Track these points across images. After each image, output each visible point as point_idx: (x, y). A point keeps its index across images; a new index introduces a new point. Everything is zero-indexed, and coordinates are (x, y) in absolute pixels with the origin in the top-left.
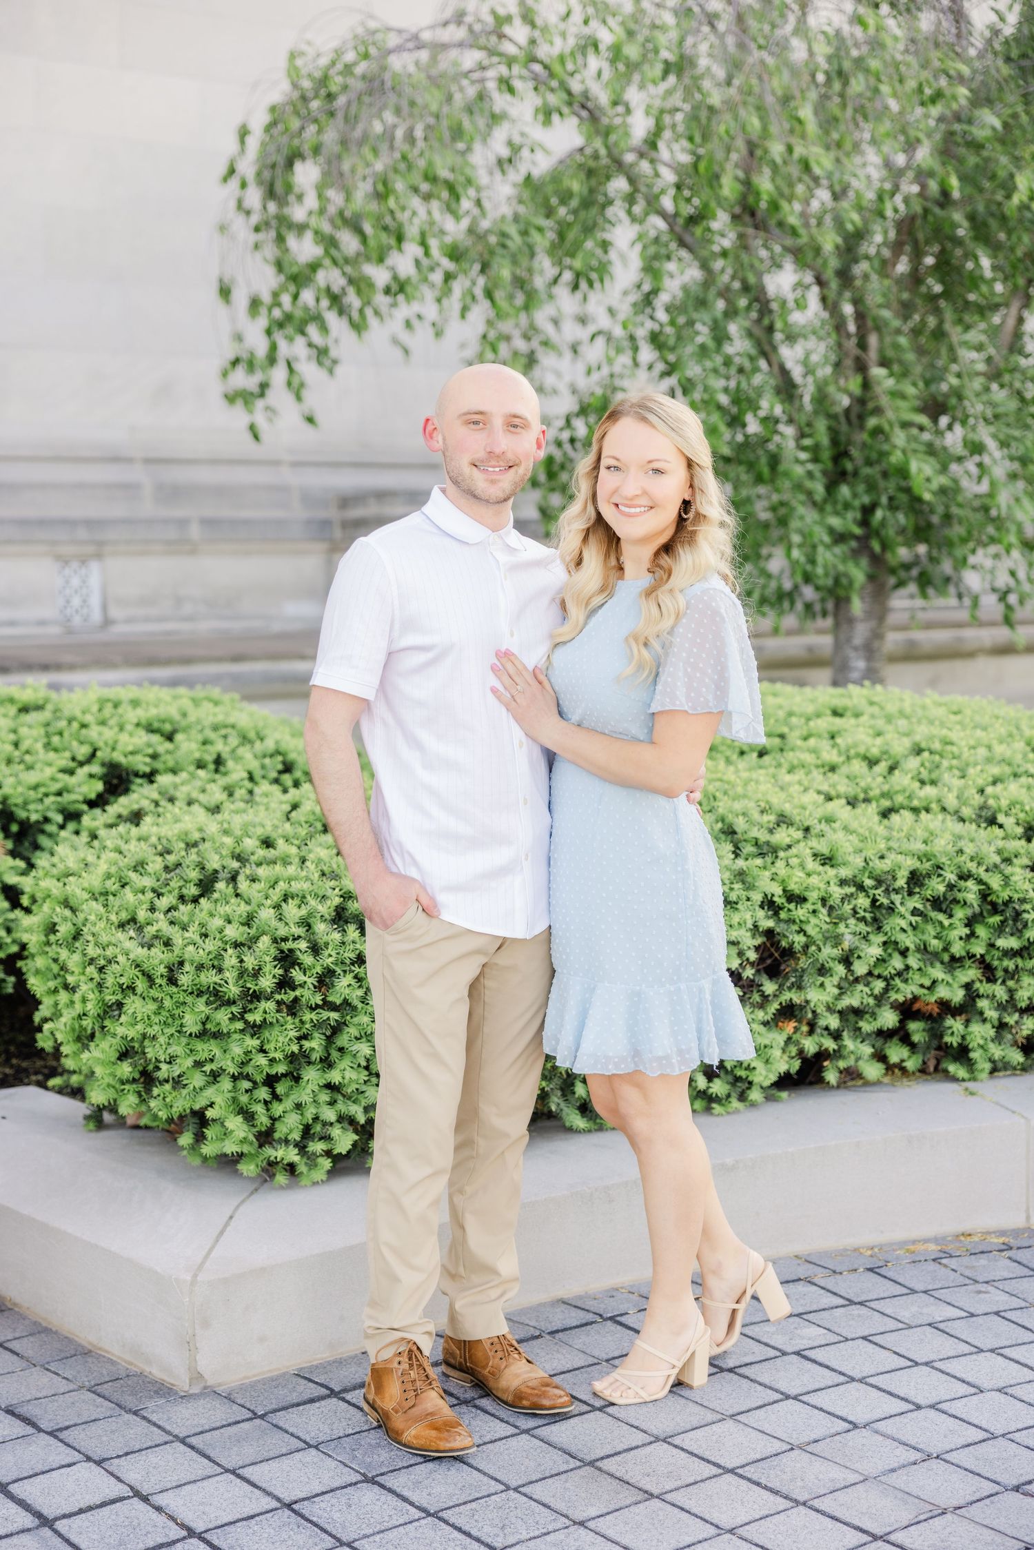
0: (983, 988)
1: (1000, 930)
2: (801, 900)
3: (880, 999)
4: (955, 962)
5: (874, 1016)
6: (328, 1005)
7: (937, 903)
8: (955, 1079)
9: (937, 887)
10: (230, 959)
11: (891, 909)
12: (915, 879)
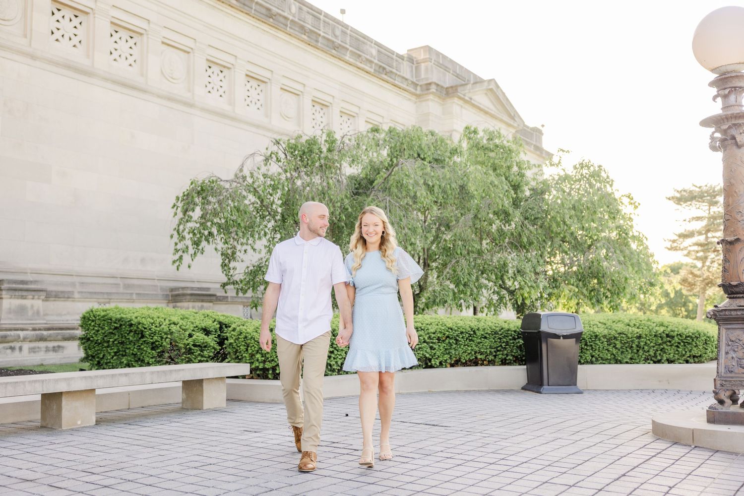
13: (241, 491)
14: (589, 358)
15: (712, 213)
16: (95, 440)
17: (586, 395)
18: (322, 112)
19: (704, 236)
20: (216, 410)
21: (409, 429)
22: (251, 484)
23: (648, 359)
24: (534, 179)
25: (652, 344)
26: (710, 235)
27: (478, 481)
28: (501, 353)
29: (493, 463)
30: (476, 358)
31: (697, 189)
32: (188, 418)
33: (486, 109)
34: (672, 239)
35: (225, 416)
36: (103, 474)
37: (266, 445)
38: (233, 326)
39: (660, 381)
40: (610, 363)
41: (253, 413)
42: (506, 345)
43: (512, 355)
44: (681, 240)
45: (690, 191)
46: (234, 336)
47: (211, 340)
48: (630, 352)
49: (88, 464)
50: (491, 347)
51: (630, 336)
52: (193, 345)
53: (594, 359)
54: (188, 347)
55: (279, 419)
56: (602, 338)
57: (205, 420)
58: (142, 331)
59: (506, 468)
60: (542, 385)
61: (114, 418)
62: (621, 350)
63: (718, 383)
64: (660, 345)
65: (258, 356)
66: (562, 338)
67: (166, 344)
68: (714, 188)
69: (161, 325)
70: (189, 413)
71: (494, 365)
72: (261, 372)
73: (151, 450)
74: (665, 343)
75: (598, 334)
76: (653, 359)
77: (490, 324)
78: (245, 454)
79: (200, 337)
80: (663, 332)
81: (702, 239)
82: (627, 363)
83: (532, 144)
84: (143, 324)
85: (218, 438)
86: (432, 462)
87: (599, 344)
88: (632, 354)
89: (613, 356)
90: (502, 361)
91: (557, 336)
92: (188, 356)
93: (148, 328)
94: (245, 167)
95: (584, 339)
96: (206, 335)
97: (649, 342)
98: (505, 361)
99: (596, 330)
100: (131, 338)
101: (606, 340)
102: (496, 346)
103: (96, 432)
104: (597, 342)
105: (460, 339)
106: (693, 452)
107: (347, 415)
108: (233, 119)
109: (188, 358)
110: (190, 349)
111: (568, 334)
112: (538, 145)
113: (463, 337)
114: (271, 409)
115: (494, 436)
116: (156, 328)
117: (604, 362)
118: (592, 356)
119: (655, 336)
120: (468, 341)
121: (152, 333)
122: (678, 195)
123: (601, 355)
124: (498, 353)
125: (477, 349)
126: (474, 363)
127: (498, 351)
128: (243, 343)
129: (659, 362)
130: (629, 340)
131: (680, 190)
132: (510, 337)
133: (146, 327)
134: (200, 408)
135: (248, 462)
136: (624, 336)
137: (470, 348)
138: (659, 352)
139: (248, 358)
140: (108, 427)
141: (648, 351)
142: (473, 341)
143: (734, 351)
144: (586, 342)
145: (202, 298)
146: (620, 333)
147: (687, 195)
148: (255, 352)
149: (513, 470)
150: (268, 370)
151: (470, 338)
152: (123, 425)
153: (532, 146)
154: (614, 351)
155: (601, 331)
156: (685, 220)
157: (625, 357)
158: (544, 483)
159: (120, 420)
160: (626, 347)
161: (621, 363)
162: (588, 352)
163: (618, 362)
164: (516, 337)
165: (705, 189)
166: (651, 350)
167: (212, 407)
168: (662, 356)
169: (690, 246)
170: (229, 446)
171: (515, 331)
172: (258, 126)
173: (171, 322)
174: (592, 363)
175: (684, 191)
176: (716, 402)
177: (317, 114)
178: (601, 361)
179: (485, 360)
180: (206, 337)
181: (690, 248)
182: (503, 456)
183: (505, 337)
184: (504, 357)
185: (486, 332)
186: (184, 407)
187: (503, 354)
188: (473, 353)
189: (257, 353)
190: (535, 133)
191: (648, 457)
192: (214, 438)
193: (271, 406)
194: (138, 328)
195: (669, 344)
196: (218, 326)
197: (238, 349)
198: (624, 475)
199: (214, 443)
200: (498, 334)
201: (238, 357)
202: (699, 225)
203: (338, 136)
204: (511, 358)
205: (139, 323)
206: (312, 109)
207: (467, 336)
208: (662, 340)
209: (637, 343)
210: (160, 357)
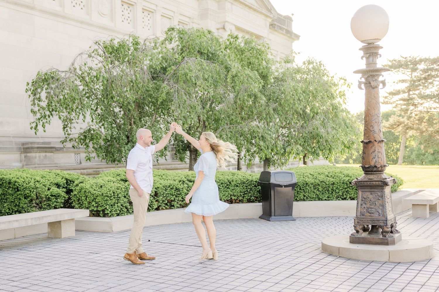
0: (176, 198)
1: (178, 192)
2: (159, 188)
3: (166, 199)
4: (173, 195)
5: (165, 201)
6: (118, 197)
7: (171, 189)
8: (173, 209)
9: (171, 187)
10: (108, 193)
11: (167, 189)
12: (169, 186)
13: (95, 288)
14: (302, 197)
15: (413, 77)
16: (5, 261)
17: (297, 222)
18: (129, 10)
19: (407, 94)
20: (70, 239)
21: (185, 249)
22: (100, 285)
23: (339, 197)
24: (277, 71)
25: (341, 188)
26: (411, 93)
27: (217, 280)
28: (247, 195)
29: (227, 270)
30: (231, 198)
31: (404, 59)
32: (54, 245)
33: (250, 5)
34: (385, 96)
35: (77, 243)
36: (19, 281)
37: (104, 262)
38: (76, 182)
39: (344, 211)
40: (315, 200)
41: (93, 240)
42: (250, 190)
43: (254, 196)
44: (391, 96)
45: (399, 61)
46: (77, 190)
47: (61, 192)
48: (327, 193)
49: (8, 275)
50: (241, 192)
51: (327, 183)
52: (51, 195)
53: (305, 198)
54: (47, 196)
55: (109, 244)
56: (310, 185)
57: (64, 246)
58: (18, 187)
59: (233, 272)
60: (271, 216)
61: (9, 245)
62: (322, 192)
63: (356, 221)
64: (345, 188)
65: (94, 203)
66: (283, 187)
67: (33, 195)
68: (416, 59)
69: (29, 183)
70: (53, 241)
71: (243, 202)
72: (95, 213)
73: (40, 266)
74: (349, 187)
75: (308, 182)
76: (341, 197)
77: (240, 177)
78: (94, 267)
79: (55, 190)
80: (348, 181)
81: (406, 96)
82: (326, 200)
83: (284, 29)
84: (18, 182)
85: (75, 258)
86: (195, 270)
87: (309, 188)
88: (329, 194)
89: (317, 196)
90: (248, 200)
91: (280, 186)
92: (48, 202)
93: (21, 185)
94: (75, 63)
95: (299, 186)
96: (57, 187)
97: (339, 187)
98: (250, 200)
99: (307, 179)
100: (10, 192)
101: (313, 186)
102: (244, 191)
103: (3, 255)
104: (307, 187)
105: (221, 188)
106: (337, 260)
107: (149, 241)
108: (63, 17)
109: (48, 203)
110: (49, 198)
111: (287, 184)
112: (289, 29)
113: (223, 186)
114: (103, 237)
115: (232, 253)
116: (27, 185)
117: (311, 199)
118: (304, 196)
119: (343, 183)
120: (226, 188)
121: (24, 188)
122: (390, 64)
123: (310, 195)
124: (245, 195)
125: (232, 193)
126: (230, 201)
127: (245, 194)
128: (84, 195)
129: (345, 199)
130: (327, 186)
131: (391, 60)
132: (253, 185)
133: (20, 184)
134: (60, 237)
135: (95, 272)
136: (324, 183)
137: (227, 193)
138: (345, 193)
139: (87, 204)
140: (9, 252)
141: (339, 193)
142: (229, 188)
143: (365, 204)
144: (300, 187)
145: (45, 150)
146: (322, 182)
147: (396, 64)
148: (91, 201)
149: (237, 273)
150: (100, 211)
151: (228, 187)
152: (17, 250)
153: (284, 31)
154: (318, 193)
155: (310, 180)
156: (394, 82)
157: (324, 196)
158: (250, 280)
159: (13, 247)
160: (325, 190)
161: (322, 200)
162: (302, 194)
163: (319, 199)
164: (257, 185)
165: (409, 59)
166: (340, 192)
167: (67, 236)
168: (347, 195)
169: (397, 101)
170: (83, 263)
171: (256, 182)
172: (82, 22)
173: (36, 180)
174: (304, 200)
175: (394, 61)
176: (355, 232)
177: (125, 11)
178: (310, 199)
179: (237, 200)
180: (58, 189)
181: (397, 102)
182: (233, 266)
183: (249, 185)
184: (249, 198)
185: (237, 182)
186: (50, 236)
187: (248, 196)
188: (229, 196)
189: (92, 201)
190: (286, 20)
191: (310, 264)
192: (73, 258)
193: (103, 235)
194: (14, 185)
195: (351, 188)
196: (65, 181)
197: (80, 198)
198: (293, 275)
199: (74, 261)
200: (245, 183)
201: (80, 203)
202: (403, 86)
203: (141, 41)
204: (254, 198)
205: (16, 182)
206: (121, 8)
207: (226, 185)
208: (347, 185)
209: (331, 188)
210: (30, 203)
